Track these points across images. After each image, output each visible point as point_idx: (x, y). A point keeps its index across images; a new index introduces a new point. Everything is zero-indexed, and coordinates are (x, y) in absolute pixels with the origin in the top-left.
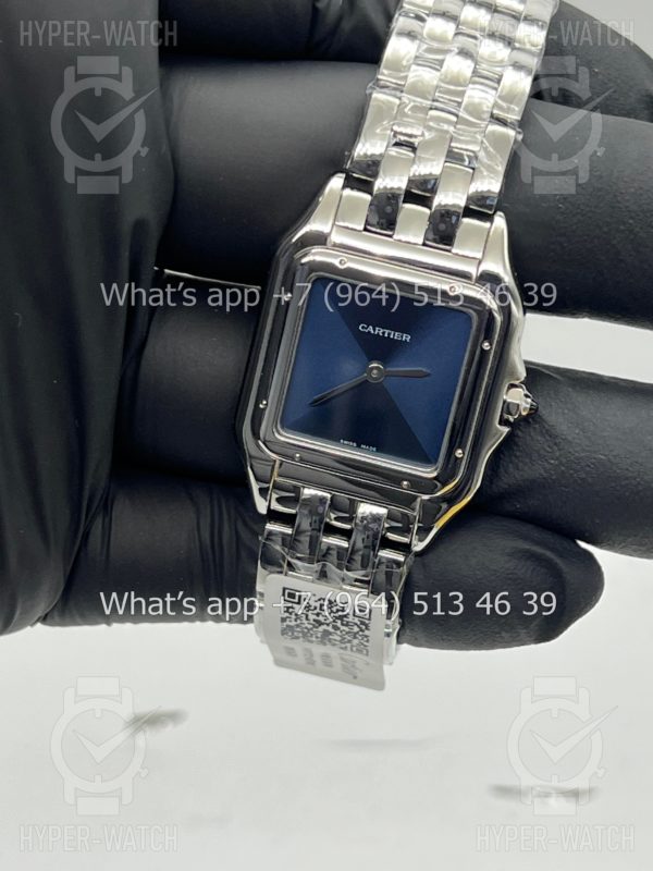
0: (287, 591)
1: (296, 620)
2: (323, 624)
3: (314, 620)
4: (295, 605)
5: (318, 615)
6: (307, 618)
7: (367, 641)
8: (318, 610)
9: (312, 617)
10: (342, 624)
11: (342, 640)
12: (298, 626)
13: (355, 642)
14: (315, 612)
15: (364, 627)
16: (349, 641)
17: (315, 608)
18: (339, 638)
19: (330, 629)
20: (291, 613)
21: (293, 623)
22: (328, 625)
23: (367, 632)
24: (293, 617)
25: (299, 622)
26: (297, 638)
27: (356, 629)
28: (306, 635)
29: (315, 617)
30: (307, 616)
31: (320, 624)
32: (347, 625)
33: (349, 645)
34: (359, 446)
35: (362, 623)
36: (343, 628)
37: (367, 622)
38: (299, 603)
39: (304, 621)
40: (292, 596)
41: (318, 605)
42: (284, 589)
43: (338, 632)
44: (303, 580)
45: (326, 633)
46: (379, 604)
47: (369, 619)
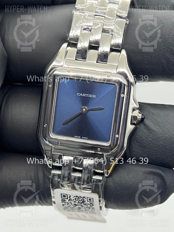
0: (62, 195)
1: (67, 205)
2: (77, 205)
3: (74, 204)
4: (66, 199)
5: (75, 202)
6: (71, 204)
7: (94, 210)
8: (74, 200)
9: (73, 203)
11: (85, 210)
12: (69, 207)
13: (90, 210)
14: (74, 201)
15: (92, 205)
16: (88, 210)
17: (73, 200)
18: (84, 209)
19: (80, 206)
20: (65, 203)
21: (67, 206)
22: (79, 205)
23: (93, 207)
24: (66, 204)
25: (69, 205)
26: (70, 210)
27: (89, 206)
28: (72, 209)
29: (74, 203)
30: (71, 203)
31: (76, 205)
32: (86, 205)
33: (88, 211)
34: (81, 138)
35: (91, 204)
36: (84, 206)
37: (92, 203)
38: (67, 199)
39: (71, 205)
40: (64, 196)
41: (74, 198)
42: (61, 194)
43: (83, 207)
44: (66, 190)
45: (79, 208)
46: (95, 196)
47: (93, 202)
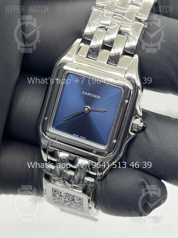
0: (54, 190)
1: (58, 200)
2: (68, 202)
3: (64, 200)
4: (56, 195)
5: (65, 198)
6: (62, 199)
7: (83, 209)
8: (65, 197)
9: (63, 199)
10: (74, 203)
11: (75, 207)
12: (59, 202)
13: (80, 209)
14: (64, 197)
15: (81, 204)
16: (78, 208)
17: (64, 196)
18: (74, 207)
19: (70, 203)
20: (56, 197)
21: (57, 201)
22: (69, 202)
23: (82, 206)
24: (57, 199)
25: (59, 200)
26: (60, 205)
27: (79, 205)
28: (63, 204)
29: (64, 199)
30: (61, 199)
31: (66, 202)
32: (75, 203)
33: (78, 209)
34: (79, 137)
35: (80, 203)
36: (74, 204)
37: (82, 203)
38: (58, 194)
39: (61, 200)
40: (55, 191)
41: (64, 195)
42: (53, 189)
43: (73, 205)
44: (59, 186)
45: (69, 205)
46: (85, 198)
47: (82, 202)
